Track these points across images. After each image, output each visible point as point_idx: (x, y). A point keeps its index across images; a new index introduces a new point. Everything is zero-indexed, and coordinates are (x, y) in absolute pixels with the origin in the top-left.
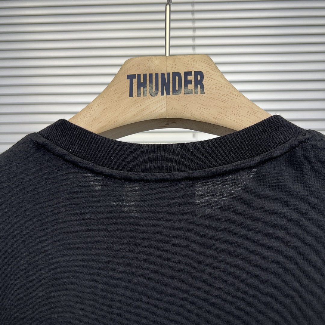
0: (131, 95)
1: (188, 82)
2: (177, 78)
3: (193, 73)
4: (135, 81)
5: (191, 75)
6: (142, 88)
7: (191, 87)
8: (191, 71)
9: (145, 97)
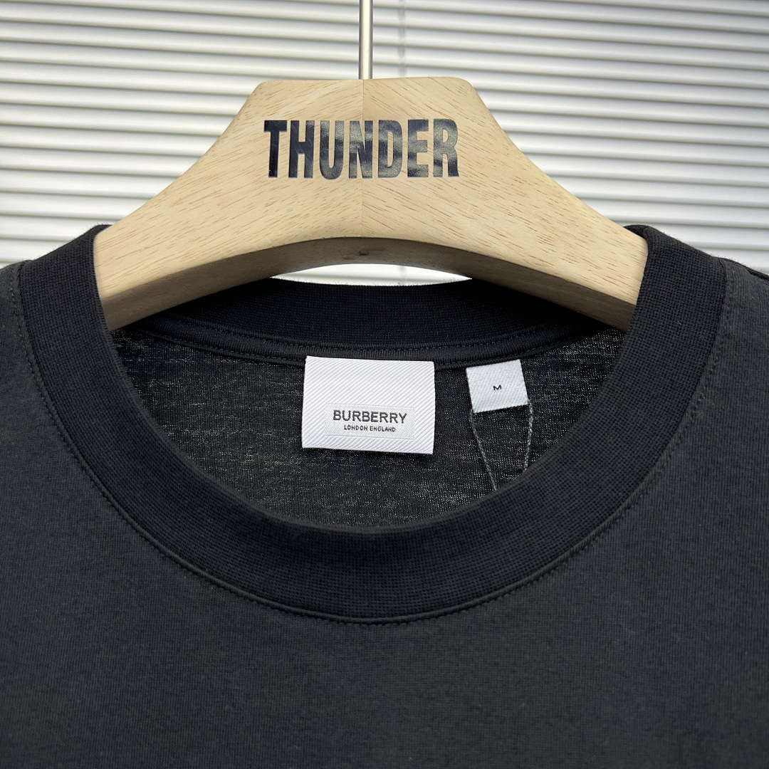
0: (273, 172)
5: (426, 129)
6: (301, 156)
8: (426, 118)
9: (309, 180)
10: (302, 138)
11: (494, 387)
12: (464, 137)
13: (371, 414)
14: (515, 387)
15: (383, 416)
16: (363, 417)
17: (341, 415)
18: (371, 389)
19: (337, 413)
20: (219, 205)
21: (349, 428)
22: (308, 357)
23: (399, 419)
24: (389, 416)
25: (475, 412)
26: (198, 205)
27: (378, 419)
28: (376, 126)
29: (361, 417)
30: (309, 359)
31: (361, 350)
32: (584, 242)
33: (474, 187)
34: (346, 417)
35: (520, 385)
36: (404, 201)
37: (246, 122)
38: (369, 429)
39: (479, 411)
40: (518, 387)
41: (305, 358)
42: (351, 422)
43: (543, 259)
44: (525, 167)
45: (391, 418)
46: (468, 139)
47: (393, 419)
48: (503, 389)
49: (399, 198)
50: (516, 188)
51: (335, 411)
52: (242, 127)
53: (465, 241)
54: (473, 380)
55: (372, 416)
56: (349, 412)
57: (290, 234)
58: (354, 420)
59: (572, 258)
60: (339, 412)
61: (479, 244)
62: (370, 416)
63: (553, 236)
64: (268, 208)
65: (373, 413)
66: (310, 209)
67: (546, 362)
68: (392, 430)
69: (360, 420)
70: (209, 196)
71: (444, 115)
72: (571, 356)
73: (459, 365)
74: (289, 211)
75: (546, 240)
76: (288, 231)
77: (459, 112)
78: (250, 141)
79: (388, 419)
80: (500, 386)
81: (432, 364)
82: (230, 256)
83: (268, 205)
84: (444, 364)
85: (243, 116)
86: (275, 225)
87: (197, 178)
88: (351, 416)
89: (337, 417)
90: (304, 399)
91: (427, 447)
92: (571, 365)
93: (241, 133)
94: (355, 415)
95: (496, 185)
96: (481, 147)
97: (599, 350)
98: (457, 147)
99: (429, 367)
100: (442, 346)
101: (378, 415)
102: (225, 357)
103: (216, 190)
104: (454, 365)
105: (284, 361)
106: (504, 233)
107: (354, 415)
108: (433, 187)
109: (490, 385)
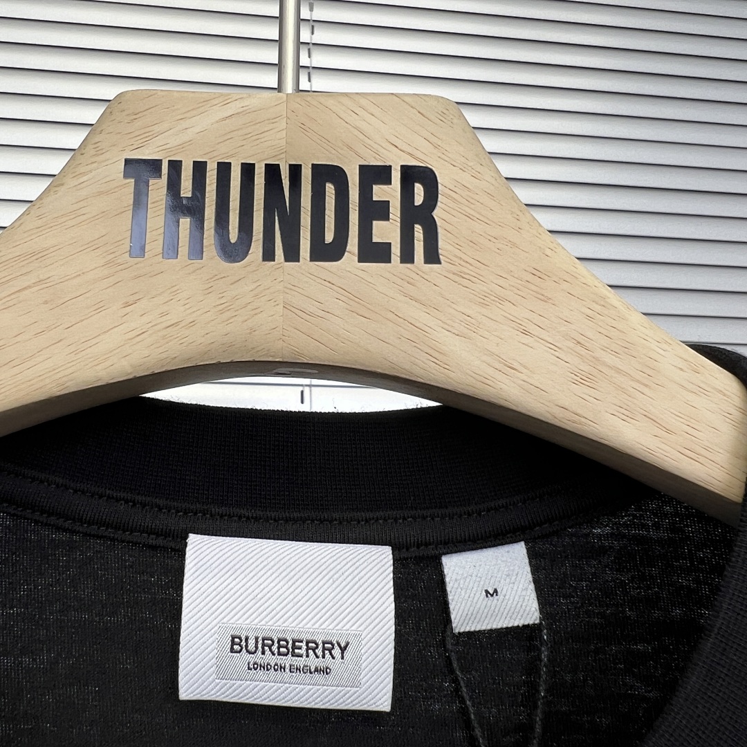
0: (139, 250)
1: (374, 211)
2: (330, 189)
3: (396, 176)
4: (158, 188)
5: (388, 181)
6: (185, 222)
7: (387, 231)
8: (388, 164)
9: (197, 263)
10: (186, 189)
11: (487, 592)
12: (448, 197)
13: (291, 642)
14: (519, 592)
15: (312, 646)
16: (279, 648)
17: (243, 643)
18: (292, 597)
19: (237, 640)
20: (46, 302)
21: (256, 666)
22: (191, 536)
23: (337, 652)
24: (320, 646)
25: (456, 631)
26: (11, 303)
27: (303, 651)
28: (306, 175)
29: (275, 648)
30: (193, 539)
31: (275, 520)
32: (646, 386)
33: (465, 282)
34: (251, 647)
35: (527, 589)
36: (352, 303)
37: (93, 159)
38: (287, 670)
39: (462, 631)
40: (524, 593)
41: (187, 537)
42: (258, 657)
43: (579, 411)
44: (548, 252)
45: (324, 649)
46: (454, 200)
47: (327, 652)
48: (501, 597)
49: (343, 298)
50: (533, 287)
51: (233, 638)
52: (90, 167)
53: (452, 375)
54: (454, 578)
55: (294, 647)
56: (257, 639)
57: (164, 356)
58: (263, 653)
59: (625, 412)
60: (240, 638)
61: (474, 381)
62: (290, 646)
63: (595, 372)
64: (128, 309)
65: (294, 642)
66: (199, 313)
67: (564, 546)
68: (326, 671)
69: (274, 654)
70: (29, 287)
71: (416, 158)
72: (599, 536)
73: (431, 551)
74: (162, 315)
75: (583, 379)
76: (161, 350)
77: (440, 154)
78: (100, 193)
79: (319, 652)
80: (496, 591)
81: (387, 550)
82: (62, 393)
83: (127, 305)
84: (407, 550)
85: (90, 150)
86: (138, 339)
87: (11, 256)
88: (260, 646)
89: (236, 647)
90: (184, 605)
91: (381, 699)
92: (603, 551)
93: (85, 178)
94: (266, 643)
95: (501, 282)
96: (478, 216)
97: (644, 526)
98: (436, 214)
99: (384, 555)
100: (404, 519)
101: (303, 645)
102: (59, 529)
103: (42, 277)
104: (423, 551)
105: (152, 540)
106: (516, 365)
107: (264, 645)
108: (399, 281)
109: (480, 589)
